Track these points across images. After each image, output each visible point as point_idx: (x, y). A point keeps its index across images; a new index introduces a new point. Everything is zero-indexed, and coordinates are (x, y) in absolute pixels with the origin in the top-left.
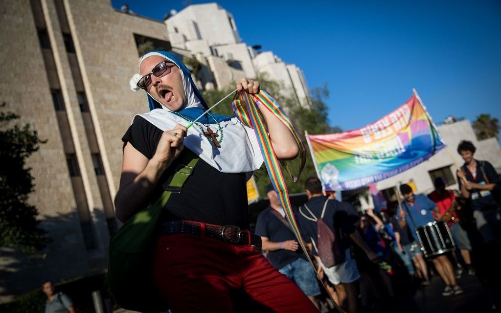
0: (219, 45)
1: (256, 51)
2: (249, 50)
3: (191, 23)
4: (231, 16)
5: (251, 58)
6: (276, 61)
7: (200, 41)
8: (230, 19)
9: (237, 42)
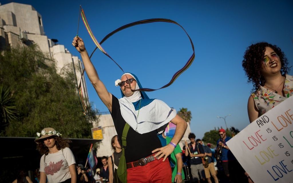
0: (28, 33)
1: (54, 43)
2: (48, 41)
3: (11, 14)
4: (41, 16)
5: (49, 47)
6: (66, 52)
7: (15, 28)
8: (39, 18)
9: (41, 34)
